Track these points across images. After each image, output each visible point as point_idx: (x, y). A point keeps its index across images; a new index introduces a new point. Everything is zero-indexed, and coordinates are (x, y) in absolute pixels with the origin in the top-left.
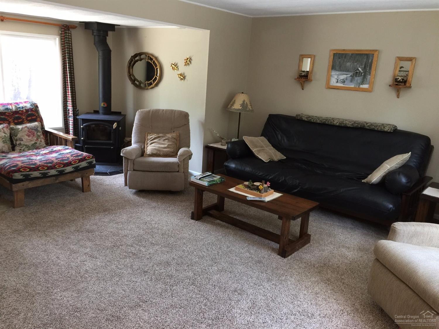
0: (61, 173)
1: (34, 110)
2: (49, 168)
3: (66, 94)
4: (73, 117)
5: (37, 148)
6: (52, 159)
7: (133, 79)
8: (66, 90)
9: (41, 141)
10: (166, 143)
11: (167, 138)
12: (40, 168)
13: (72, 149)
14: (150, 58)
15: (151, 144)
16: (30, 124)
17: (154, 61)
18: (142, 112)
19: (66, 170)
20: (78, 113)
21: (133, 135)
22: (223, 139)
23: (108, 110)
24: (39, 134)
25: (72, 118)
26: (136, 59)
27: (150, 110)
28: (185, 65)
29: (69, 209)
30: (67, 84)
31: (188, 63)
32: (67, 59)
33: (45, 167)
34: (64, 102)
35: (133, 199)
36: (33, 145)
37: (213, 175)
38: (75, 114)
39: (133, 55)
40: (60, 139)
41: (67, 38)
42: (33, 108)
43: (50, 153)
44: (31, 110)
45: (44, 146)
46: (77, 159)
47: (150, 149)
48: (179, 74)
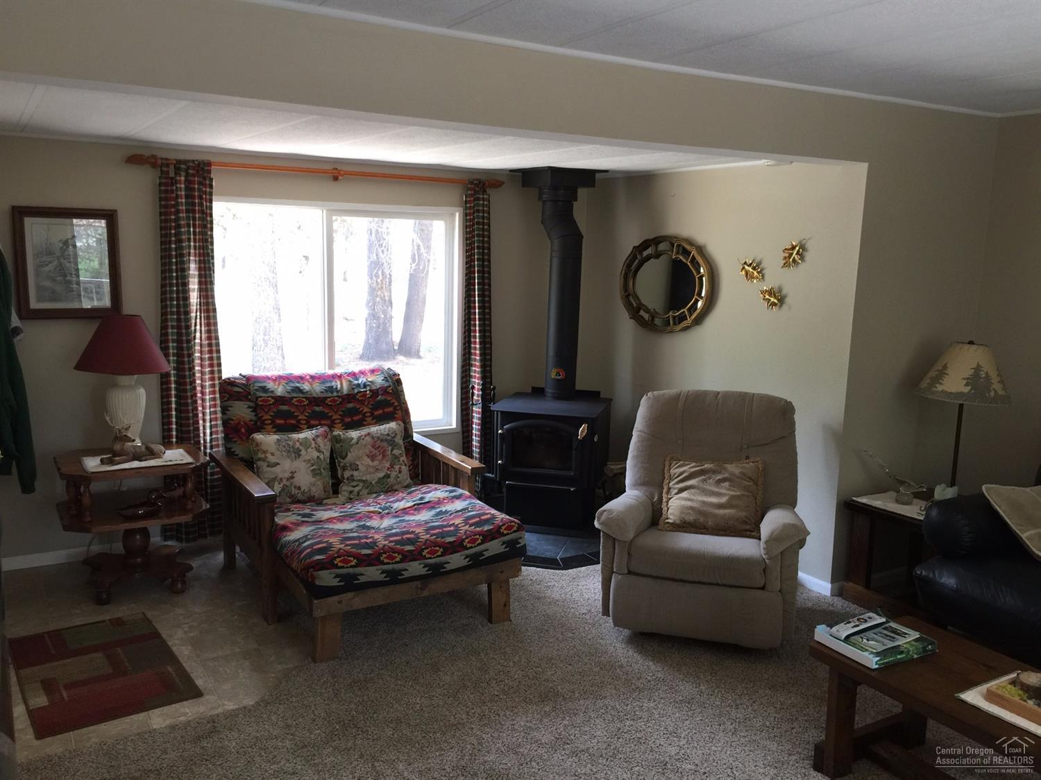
0: (437, 571)
1: (391, 391)
2: (408, 557)
3: (470, 347)
4: (480, 406)
5: (390, 490)
6: (418, 531)
7: (635, 305)
8: (469, 336)
9: (400, 472)
10: (723, 491)
11: (726, 475)
12: (384, 556)
13: (470, 497)
14: (684, 248)
15: (681, 491)
16: (377, 427)
17: (694, 258)
18: (656, 399)
19: (449, 563)
20: (494, 394)
21: (629, 463)
22: (902, 483)
23: (567, 389)
24: (396, 452)
25: (479, 408)
26: (645, 253)
27: (680, 394)
28: (786, 265)
29: (447, 678)
30: (472, 322)
31: (794, 259)
32: (476, 263)
33: (396, 555)
34: (463, 367)
35: (624, 661)
36: (380, 480)
37: (893, 625)
38: (487, 398)
39: (637, 244)
40: (445, 468)
41: (478, 211)
42: (390, 387)
43: (415, 510)
44: (384, 390)
45: (405, 484)
46: (480, 534)
47: (675, 506)
48: (766, 291)
